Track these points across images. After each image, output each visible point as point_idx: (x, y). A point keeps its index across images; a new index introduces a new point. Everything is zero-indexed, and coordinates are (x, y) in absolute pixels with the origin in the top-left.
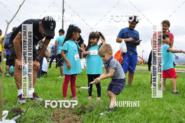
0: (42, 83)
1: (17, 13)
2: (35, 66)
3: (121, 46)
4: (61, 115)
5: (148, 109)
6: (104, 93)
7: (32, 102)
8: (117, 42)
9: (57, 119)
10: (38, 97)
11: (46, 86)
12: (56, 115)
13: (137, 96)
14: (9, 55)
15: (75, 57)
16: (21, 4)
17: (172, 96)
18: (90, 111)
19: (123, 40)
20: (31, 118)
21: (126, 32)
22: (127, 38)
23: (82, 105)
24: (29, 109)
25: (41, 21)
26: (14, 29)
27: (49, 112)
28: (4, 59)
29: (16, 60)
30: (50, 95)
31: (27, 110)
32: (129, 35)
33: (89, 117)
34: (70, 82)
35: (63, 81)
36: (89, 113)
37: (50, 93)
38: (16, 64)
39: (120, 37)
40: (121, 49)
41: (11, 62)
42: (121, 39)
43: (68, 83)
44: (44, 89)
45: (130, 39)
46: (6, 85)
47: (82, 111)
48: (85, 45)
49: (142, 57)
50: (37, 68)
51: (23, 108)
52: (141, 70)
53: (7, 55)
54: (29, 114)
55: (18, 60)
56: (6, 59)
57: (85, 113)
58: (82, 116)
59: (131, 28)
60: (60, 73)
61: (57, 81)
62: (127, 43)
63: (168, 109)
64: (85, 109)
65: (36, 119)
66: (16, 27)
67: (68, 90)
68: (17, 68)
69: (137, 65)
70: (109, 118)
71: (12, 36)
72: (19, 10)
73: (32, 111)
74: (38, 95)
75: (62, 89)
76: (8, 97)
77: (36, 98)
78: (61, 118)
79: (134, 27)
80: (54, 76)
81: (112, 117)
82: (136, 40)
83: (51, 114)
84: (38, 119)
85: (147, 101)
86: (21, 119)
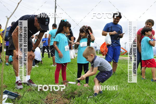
0: (37, 71)
1: (16, 9)
2: (30, 56)
3: (106, 39)
4: (53, 99)
5: (130, 94)
6: (91, 80)
7: (28, 88)
8: (103, 35)
9: (50, 102)
10: (33, 83)
11: (41, 73)
12: (49, 99)
13: (120, 83)
14: (8, 46)
15: (65, 47)
16: (19, 2)
17: (152, 84)
18: (79, 96)
19: (108, 33)
20: (27, 102)
21: (110, 26)
22: (112, 31)
23: (72, 91)
24: (25, 93)
25: (36, 17)
26: (12, 23)
27: (43, 96)
28: (4, 50)
29: (15, 51)
30: (44, 82)
31: (24, 94)
32: (113, 29)
33: (78, 101)
34: (61, 70)
35: (55, 69)
36: (78, 98)
37: (44, 80)
38: (14, 54)
39: (106, 31)
40: (106, 41)
41: (10, 52)
42: (106, 33)
43: (59, 71)
44: (39, 77)
45: (114, 32)
46: (5, 73)
47: (72, 96)
48: (74, 37)
49: (124, 48)
50: (32, 57)
51: (20, 93)
52: (124, 60)
53: (7, 46)
54: (25, 98)
55: (16, 51)
56: (6, 49)
57: (75, 98)
58: (72, 100)
59: (115, 23)
60: (53, 62)
61: (50, 69)
62: (111, 36)
63: (148, 94)
64: (74, 94)
65: (31, 102)
66: (14, 22)
67: (59, 77)
68: (15, 58)
69: (120, 55)
70: (96, 102)
71: (11, 29)
72: (17, 7)
73: (28, 95)
74: (34, 82)
75: (54, 76)
76: (7, 83)
77: (32, 84)
78: (53, 101)
79: (118, 22)
80: (47, 65)
81: (98, 101)
82: (119, 34)
83: (45, 98)
84: (33, 103)
85: (129, 88)
86: (19, 102)
